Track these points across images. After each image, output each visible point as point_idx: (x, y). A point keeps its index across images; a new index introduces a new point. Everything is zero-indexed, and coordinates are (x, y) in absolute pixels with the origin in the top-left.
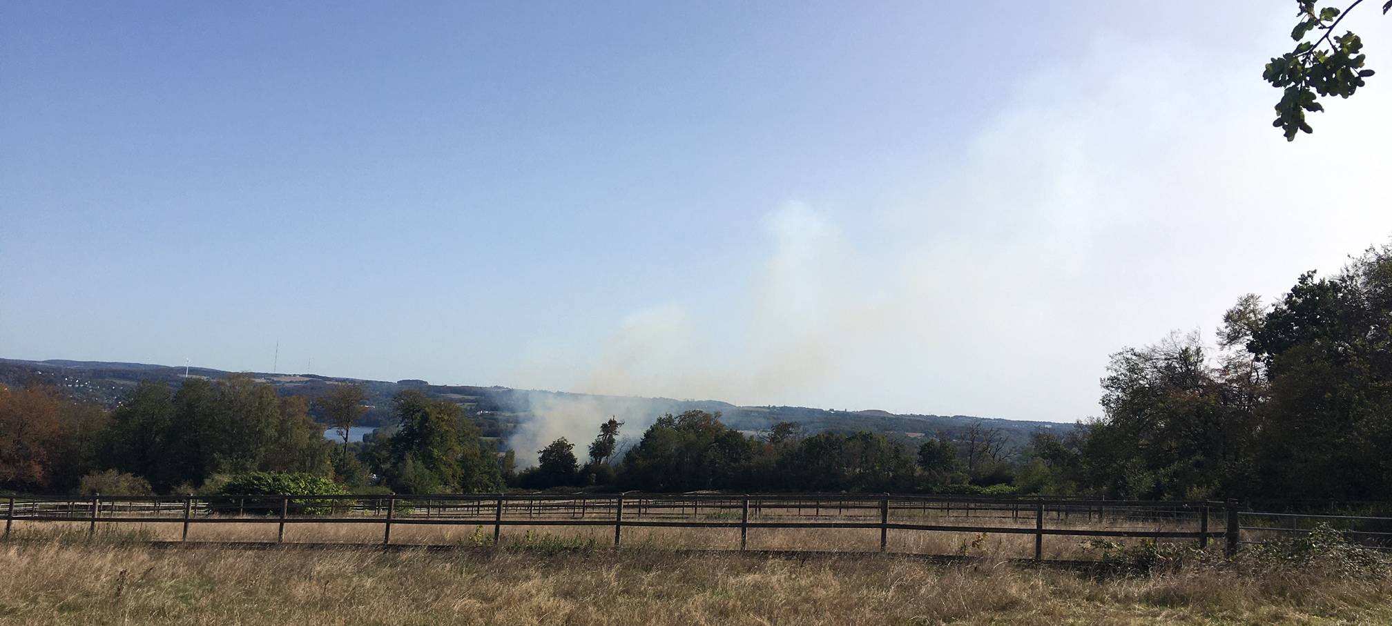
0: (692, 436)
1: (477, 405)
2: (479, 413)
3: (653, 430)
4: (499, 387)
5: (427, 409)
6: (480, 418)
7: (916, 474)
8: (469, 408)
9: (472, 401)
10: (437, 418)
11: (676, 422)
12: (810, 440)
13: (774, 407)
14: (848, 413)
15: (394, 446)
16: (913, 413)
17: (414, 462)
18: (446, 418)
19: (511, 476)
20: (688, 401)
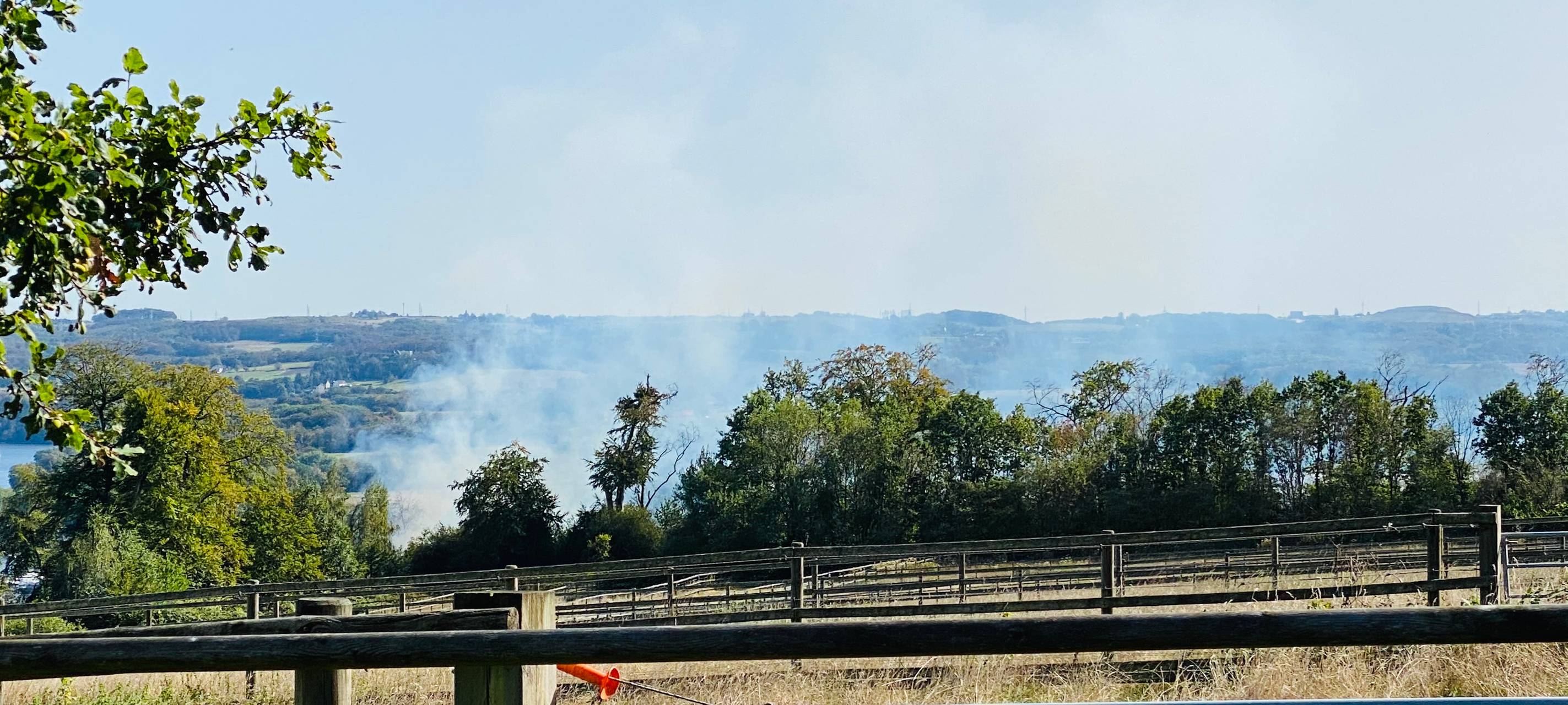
0: (857, 418)
1: (315, 368)
2: (321, 389)
3: (750, 409)
4: (373, 315)
5: (139, 390)
6: (325, 401)
7: (1475, 478)
8: (293, 377)
9: (299, 357)
10: (168, 412)
11: (816, 380)
12: (1178, 404)
13: (1134, 318)
14: (1344, 319)
15: (59, 495)
16: (1528, 309)
17: (116, 536)
18: (193, 411)
19: (385, 554)
20: (893, 316)
